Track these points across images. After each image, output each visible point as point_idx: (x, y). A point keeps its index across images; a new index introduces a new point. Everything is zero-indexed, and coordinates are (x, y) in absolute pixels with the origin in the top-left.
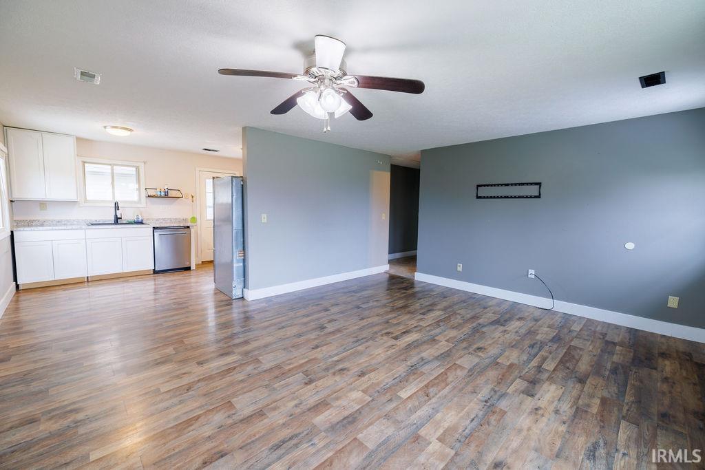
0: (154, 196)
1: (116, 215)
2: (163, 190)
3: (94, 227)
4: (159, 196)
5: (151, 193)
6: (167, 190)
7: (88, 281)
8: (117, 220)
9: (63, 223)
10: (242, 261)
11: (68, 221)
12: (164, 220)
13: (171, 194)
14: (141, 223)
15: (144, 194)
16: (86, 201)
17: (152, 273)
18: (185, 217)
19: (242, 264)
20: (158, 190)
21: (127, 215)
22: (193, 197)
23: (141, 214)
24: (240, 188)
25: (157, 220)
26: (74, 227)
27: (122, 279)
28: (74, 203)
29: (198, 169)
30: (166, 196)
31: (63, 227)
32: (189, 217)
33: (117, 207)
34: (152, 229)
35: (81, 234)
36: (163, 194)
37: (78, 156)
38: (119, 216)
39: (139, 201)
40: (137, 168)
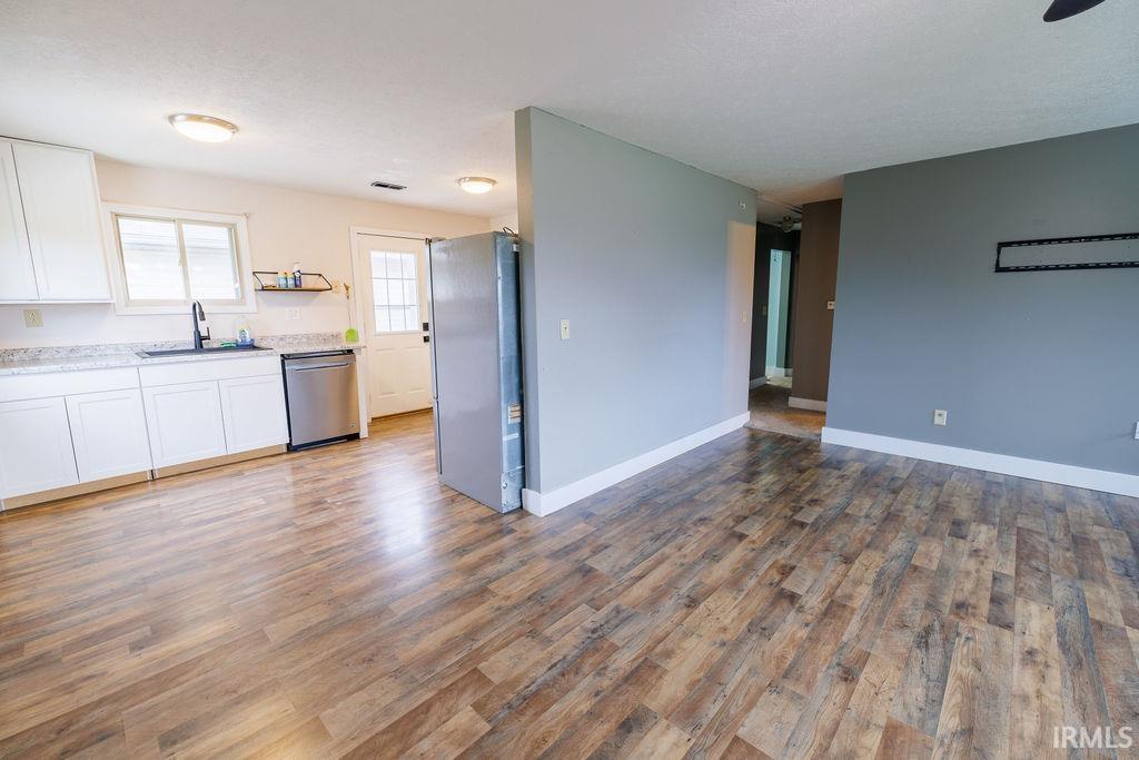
0: (273, 289)
1: (197, 332)
2: (290, 276)
3: (156, 360)
4: (283, 287)
5: (268, 281)
6: (297, 275)
7: (153, 480)
8: (200, 344)
9: (84, 353)
10: (517, 428)
11: (95, 348)
12: (295, 337)
13: (308, 282)
14: (252, 347)
15: (250, 283)
16: (128, 302)
17: (285, 451)
18: (335, 332)
19: (517, 435)
20: (281, 275)
21: (221, 329)
22: (347, 288)
23: (250, 329)
24: (511, 261)
25: (281, 339)
26: (112, 363)
27: (227, 471)
28: (101, 307)
29: (356, 229)
30: (298, 287)
31: (84, 365)
32: (343, 330)
33: (198, 313)
34: (279, 359)
35: (127, 377)
36: (291, 282)
37: (102, 200)
38: (204, 333)
39: (242, 300)
40: (232, 228)
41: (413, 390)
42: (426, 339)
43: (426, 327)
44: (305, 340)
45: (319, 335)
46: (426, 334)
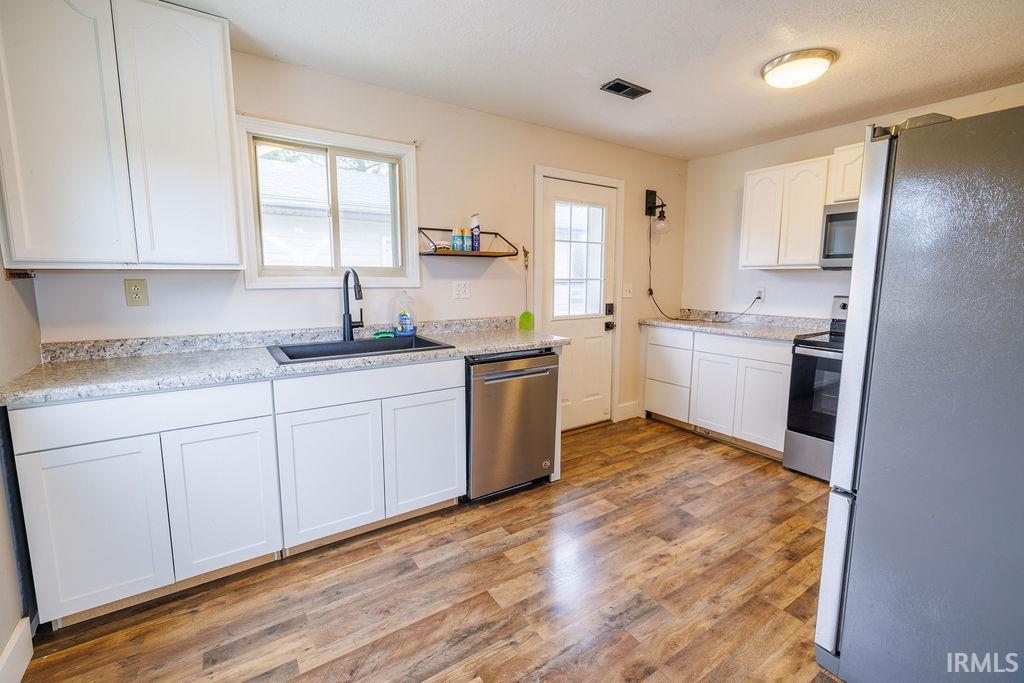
0: (446, 254)
1: (347, 315)
2: (467, 234)
4: (460, 250)
6: (475, 233)
7: (282, 560)
8: (350, 336)
11: (215, 339)
12: (463, 323)
13: (487, 244)
15: (414, 244)
16: (263, 270)
18: (508, 315)
20: (456, 233)
21: (376, 311)
22: (526, 254)
25: (446, 326)
29: (541, 170)
30: (475, 252)
32: (518, 313)
33: (352, 288)
34: (463, 363)
36: (468, 243)
37: (237, 113)
38: (355, 318)
39: (400, 270)
40: (395, 161)
41: (588, 396)
42: (609, 326)
43: (610, 309)
44: (473, 327)
45: (490, 321)
46: (609, 319)
